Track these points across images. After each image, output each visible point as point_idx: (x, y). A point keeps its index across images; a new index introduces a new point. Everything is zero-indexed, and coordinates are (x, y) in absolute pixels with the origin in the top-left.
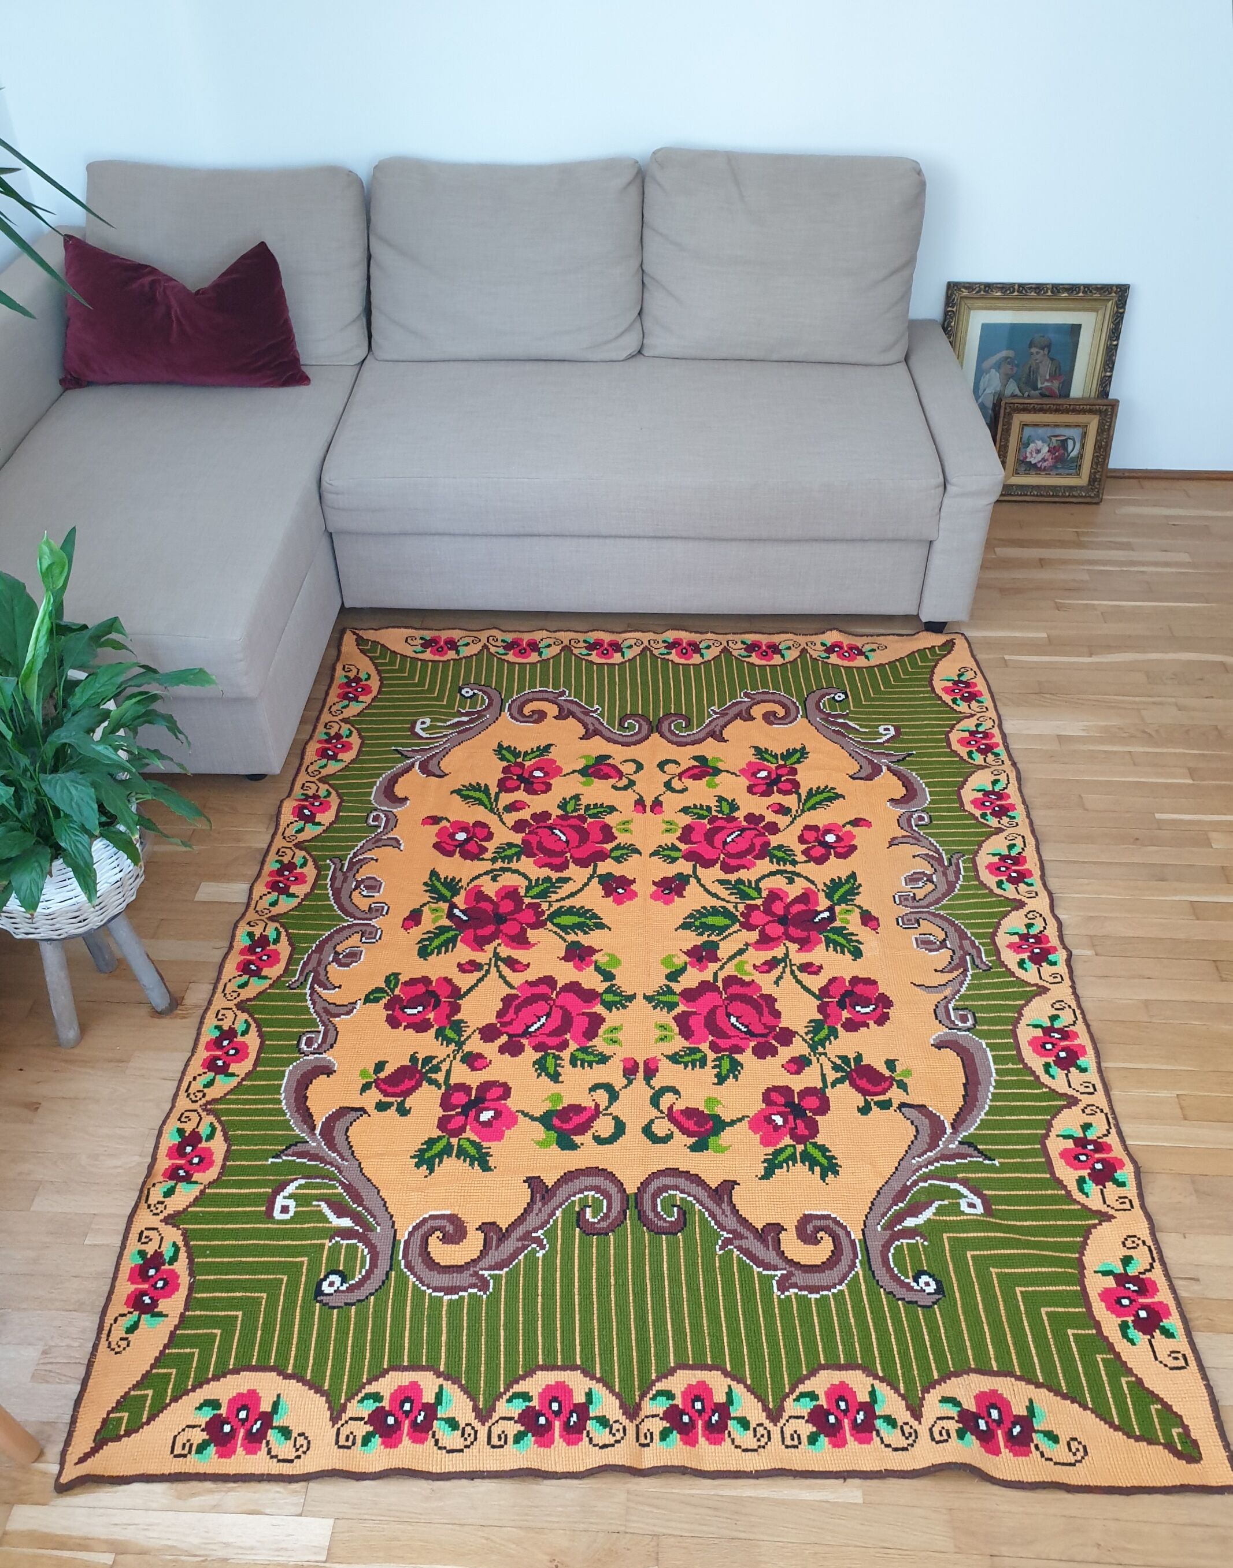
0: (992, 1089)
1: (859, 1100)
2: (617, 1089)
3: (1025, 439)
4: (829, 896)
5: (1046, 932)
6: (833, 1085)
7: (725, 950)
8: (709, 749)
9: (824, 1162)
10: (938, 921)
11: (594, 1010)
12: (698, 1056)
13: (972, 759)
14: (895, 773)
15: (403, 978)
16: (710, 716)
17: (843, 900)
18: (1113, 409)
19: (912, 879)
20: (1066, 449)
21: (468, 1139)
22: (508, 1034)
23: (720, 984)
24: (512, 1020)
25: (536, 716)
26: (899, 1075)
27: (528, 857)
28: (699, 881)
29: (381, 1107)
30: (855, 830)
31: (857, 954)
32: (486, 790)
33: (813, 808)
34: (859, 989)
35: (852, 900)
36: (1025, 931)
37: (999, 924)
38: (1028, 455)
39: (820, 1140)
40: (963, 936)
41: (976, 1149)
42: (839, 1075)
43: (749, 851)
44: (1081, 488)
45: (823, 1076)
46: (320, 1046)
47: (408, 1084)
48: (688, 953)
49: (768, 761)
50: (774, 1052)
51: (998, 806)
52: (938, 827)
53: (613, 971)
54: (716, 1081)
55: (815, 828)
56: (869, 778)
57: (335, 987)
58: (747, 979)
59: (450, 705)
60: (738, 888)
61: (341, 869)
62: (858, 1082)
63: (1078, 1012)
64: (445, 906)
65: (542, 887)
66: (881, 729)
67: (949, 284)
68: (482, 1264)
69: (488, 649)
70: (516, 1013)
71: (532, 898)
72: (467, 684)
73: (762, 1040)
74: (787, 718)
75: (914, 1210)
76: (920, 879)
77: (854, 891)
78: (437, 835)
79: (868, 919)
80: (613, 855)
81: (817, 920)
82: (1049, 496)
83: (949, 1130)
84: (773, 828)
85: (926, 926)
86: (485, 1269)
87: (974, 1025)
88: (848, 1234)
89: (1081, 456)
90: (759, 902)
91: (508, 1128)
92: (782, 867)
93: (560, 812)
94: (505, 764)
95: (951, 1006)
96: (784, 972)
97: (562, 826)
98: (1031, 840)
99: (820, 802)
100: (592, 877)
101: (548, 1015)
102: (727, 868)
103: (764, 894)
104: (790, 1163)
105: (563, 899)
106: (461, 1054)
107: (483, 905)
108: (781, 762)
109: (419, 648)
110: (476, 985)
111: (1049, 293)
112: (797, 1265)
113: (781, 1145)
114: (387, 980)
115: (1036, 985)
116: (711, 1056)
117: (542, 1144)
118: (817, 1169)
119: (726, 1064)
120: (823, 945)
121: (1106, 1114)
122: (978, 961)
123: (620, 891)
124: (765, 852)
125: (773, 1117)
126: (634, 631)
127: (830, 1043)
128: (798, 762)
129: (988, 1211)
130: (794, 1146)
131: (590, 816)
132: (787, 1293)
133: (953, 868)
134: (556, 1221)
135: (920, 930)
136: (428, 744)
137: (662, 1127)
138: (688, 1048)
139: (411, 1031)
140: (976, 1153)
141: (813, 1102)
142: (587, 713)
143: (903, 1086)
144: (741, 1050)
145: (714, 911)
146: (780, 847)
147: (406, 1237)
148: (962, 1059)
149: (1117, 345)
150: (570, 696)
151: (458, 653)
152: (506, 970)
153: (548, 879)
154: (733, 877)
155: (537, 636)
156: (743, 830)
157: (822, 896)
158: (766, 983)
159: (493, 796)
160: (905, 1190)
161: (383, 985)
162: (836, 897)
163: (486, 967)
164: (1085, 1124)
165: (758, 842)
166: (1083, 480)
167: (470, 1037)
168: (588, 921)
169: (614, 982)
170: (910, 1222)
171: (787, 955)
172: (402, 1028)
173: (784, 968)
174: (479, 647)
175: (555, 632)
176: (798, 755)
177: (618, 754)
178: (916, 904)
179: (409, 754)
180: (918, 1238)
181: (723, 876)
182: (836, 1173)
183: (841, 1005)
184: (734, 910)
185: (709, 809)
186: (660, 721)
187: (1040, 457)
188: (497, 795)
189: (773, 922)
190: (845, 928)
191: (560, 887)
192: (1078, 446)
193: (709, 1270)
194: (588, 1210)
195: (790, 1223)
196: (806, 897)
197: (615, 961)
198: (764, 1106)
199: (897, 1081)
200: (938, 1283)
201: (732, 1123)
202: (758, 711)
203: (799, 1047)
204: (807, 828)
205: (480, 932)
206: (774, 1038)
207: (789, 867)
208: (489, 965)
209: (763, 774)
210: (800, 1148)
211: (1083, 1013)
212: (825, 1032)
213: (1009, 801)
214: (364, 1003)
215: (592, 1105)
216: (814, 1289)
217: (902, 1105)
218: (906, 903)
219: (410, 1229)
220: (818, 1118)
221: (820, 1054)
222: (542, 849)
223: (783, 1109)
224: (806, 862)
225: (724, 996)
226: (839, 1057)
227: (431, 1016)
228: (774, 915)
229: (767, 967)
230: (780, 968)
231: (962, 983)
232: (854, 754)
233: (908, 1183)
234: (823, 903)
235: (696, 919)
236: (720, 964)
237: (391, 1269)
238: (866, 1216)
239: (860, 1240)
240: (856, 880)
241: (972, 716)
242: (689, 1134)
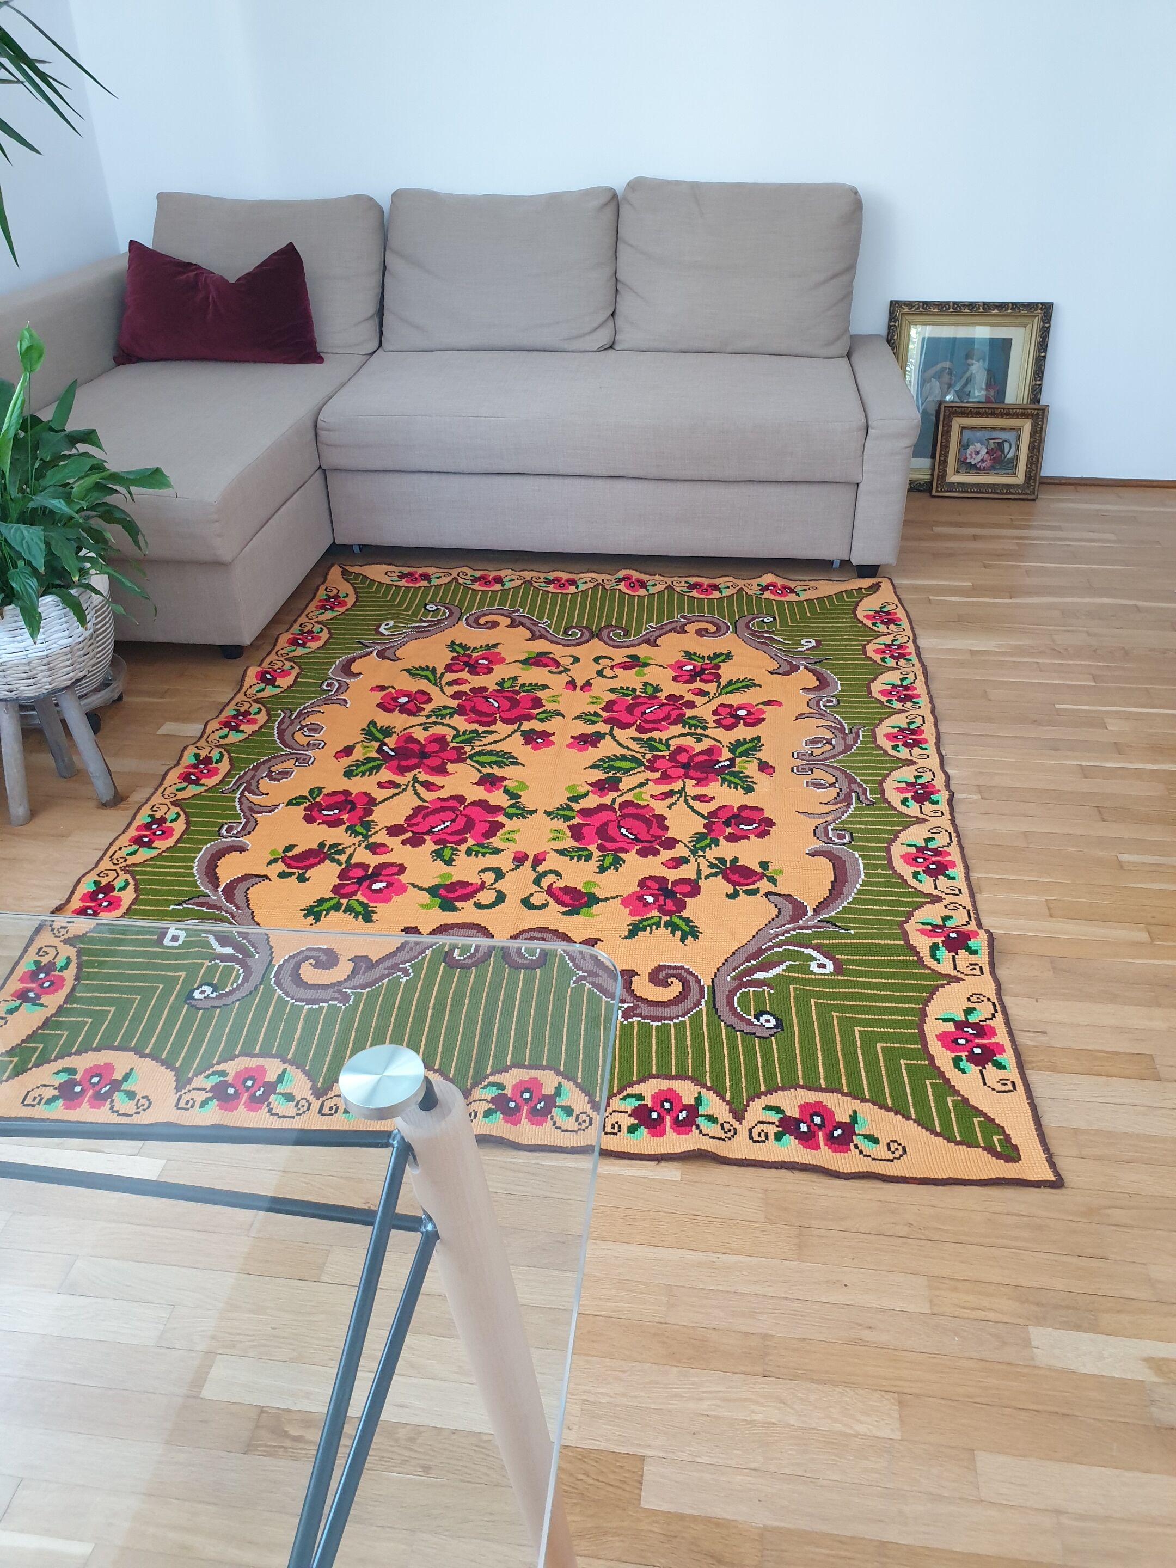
0: (858, 886)
1: (730, 889)
2: (504, 871)
3: (965, 441)
4: (731, 751)
5: (933, 782)
6: (707, 877)
7: (627, 782)
8: (643, 651)
9: (687, 929)
10: (831, 770)
11: (496, 819)
12: (585, 853)
13: (885, 662)
14: (811, 671)
15: (325, 791)
16: (647, 629)
17: (745, 754)
18: (1043, 413)
19: (813, 742)
20: (1003, 451)
21: (357, 900)
22: (412, 832)
23: (617, 806)
24: (419, 822)
25: (489, 625)
26: (771, 873)
27: (459, 715)
28: (614, 737)
29: (282, 875)
30: (766, 708)
31: (749, 790)
32: (434, 670)
33: (731, 692)
34: (746, 813)
35: (753, 755)
36: (913, 781)
37: (889, 774)
38: (968, 456)
39: (685, 914)
40: (852, 780)
41: (833, 925)
42: (714, 871)
43: (664, 719)
44: (1018, 486)
45: (699, 872)
46: (238, 832)
47: (312, 861)
48: (592, 785)
49: (695, 660)
50: (656, 853)
51: (904, 695)
52: (843, 707)
53: (520, 793)
54: (598, 870)
55: (731, 706)
56: (787, 674)
57: (263, 794)
58: (642, 803)
59: (415, 614)
60: (650, 745)
61: (289, 717)
62: (730, 876)
63: (954, 835)
64: (376, 745)
65: (467, 736)
66: (803, 642)
67: (891, 302)
68: (346, 984)
69: (457, 580)
70: (424, 819)
71: (457, 743)
72: (431, 602)
73: (647, 845)
74: (719, 632)
75: (764, 967)
76: (820, 742)
77: (756, 748)
78: (382, 698)
79: (765, 767)
80: (538, 717)
81: (717, 766)
82: (988, 493)
83: (810, 913)
84: (691, 705)
85: (818, 773)
86: (349, 988)
87: (850, 842)
88: (698, 981)
89: (1017, 456)
90: (666, 753)
91: (397, 894)
92: (693, 731)
93: (497, 687)
94: (455, 654)
95: (830, 828)
96: (678, 799)
97: (497, 697)
98: (930, 719)
99: (738, 689)
100: (516, 731)
101: (453, 821)
102: (640, 730)
103: (672, 748)
104: (654, 927)
105: (485, 745)
106: (366, 843)
107: (411, 745)
108: (706, 661)
109: (397, 579)
110: (391, 797)
111: (981, 310)
112: (645, 1001)
113: (649, 916)
114: (312, 791)
115: (916, 817)
116: (597, 854)
117: (425, 906)
118: (678, 933)
119: (609, 859)
120: (718, 783)
121: (968, 911)
122: (862, 798)
123: (539, 741)
124: (679, 720)
125: (645, 897)
126: (591, 572)
127: (711, 849)
128: (723, 661)
129: (838, 969)
130: (660, 918)
131: (524, 691)
132: (629, 1020)
133: (852, 735)
134: (424, 958)
135: (813, 776)
136: (389, 639)
137: (539, 899)
138: (577, 848)
139: (324, 826)
140: (833, 927)
141: (687, 888)
142: (536, 624)
143: (773, 880)
144: (626, 851)
145: (624, 758)
146: (693, 718)
147: (281, 963)
148: (833, 864)
149: (1044, 357)
150: (523, 612)
151: (430, 582)
152: (420, 789)
153: (476, 731)
154: (645, 736)
155: (502, 573)
156: (662, 705)
157: (725, 750)
158: (660, 808)
159: (438, 675)
160: (760, 952)
161: (307, 794)
162: (738, 751)
163: (403, 786)
164: (946, 916)
165: (674, 714)
166: (1019, 479)
167: (377, 832)
168: (505, 760)
169: (519, 800)
170: (759, 975)
171: (683, 789)
172: (316, 824)
174: (450, 578)
175: (519, 571)
176: (724, 657)
177: (558, 651)
178: (812, 758)
179: (369, 645)
180: (765, 988)
181: (637, 735)
182: (696, 937)
183: (727, 823)
184: (641, 758)
185: (634, 690)
186: (601, 630)
187: (979, 458)
188: (442, 674)
189: (677, 767)
190: (742, 772)
191: (485, 737)
192: (1014, 448)
193: (560, 999)
194: (457, 951)
195: (644, 970)
196: (709, 751)
197: (524, 786)
198: (638, 889)
199: (767, 877)
200: (777, 1019)
202: (692, 628)
203: (680, 851)
204: (722, 705)
205: (403, 763)
206: (658, 844)
207: (699, 731)
208: (407, 786)
209: (689, 667)
210: (666, 918)
211: (958, 836)
212: (708, 841)
213: (915, 692)
214: (286, 806)
215: (479, 882)
216: (654, 1019)
217: (769, 893)
218: (803, 757)
219: (286, 958)
220: (686, 899)
221: (699, 856)
222: (474, 710)
223: (656, 892)
224: (715, 728)
225: (618, 814)
226: (716, 859)
227: (345, 817)
228: (678, 762)
229: (663, 797)
230: (675, 798)
231: (844, 812)
232: (774, 657)
233: (763, 947)
234: (726, 754)
235: (605, 762)
236: (619, 793)
237: (261, 984)
238: (718, 970)
239: (708, 986)
240: (759, 741)
241: (889, 634)
242: (563, 904)
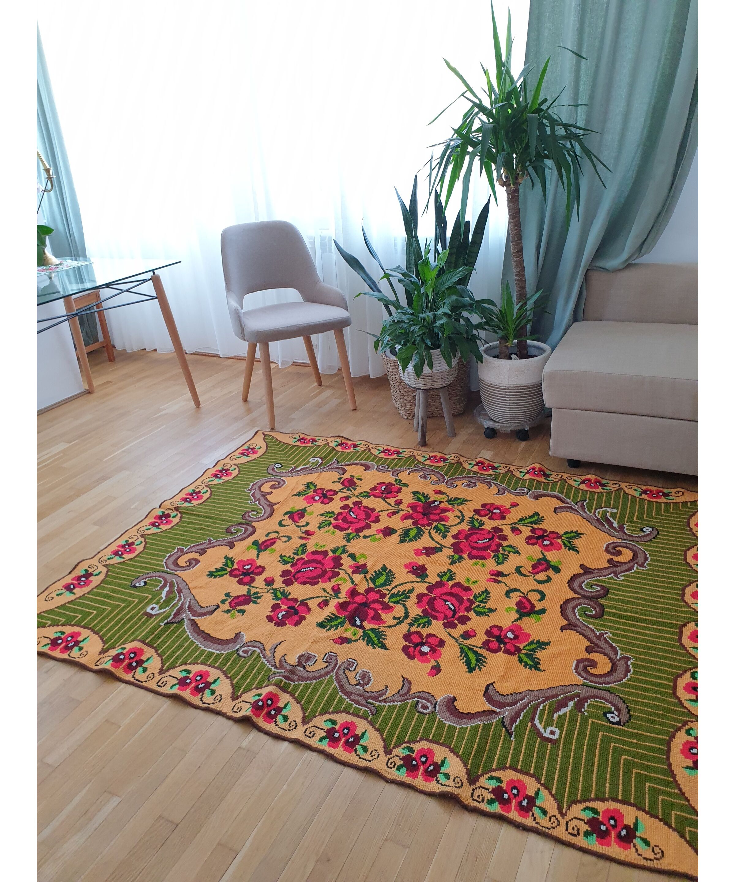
0: (197, 643)
1: (234, 594)
4: (372, 630)
5: (274, 724)
7: (360, 578)
9: (215, 574)
10: (322, 672)
12: (300, 553)
13: (490, 778)
14: (487, 714)
17: (365, 635)
19: (366, 677)
21: (310, 493)
23: (336, 570)
26: (234, 611)
30: (429, 666)
31: (321, 625)
34: (296, 618)
35: (363, 640)
36: (283, 713)
37: (299, 702)
39: (227, 576)
40: (302, 678)
41: (176, 623)
42: (252, 593)
43: (433, 608)
45: (256, 587)
48: (365, 565)
54: (282, 555)
56: (487, 696)
57: (409, 473)
62: (243, 597)
73: (292, 575)
74: (584, 672)
75: (170, 592)
76: (363, 679)
77: (370, 642)
79: (344, 640)
81: (356, 618)
83: (192, 618)
85: (321, 664)
87: (239, 654)
88: (181, 571)
90: (386, 600)
95: (257, 650)
96: (328, 593)
99: (468, 658)
103: (392, 605)
104: (225, 564)
107: (438, 511)
108: (524, 651)
112: (184, 555)
113: (235, 564)
114: (404, 484)
115: (240, 696)
116: (297, 557)
118: (215, 570)
119: (287, 559)
120: (336, 614)
121: (142, 682)
125: (250, 566)
129: (146, 614)
130: (231, 567)
133: (363, 702)
134: (258, 506)
135: (320, 661)
137: (272, 536)
138: (306, 551)
140: (173, 621)
141: (246, 580)
143: (228, 611)
146: (430, 623)
148: (224, 640)
154: (413, 596)
156: (456, 612)
157: (376, 627)
158: (325, 585)
160: (180, 592)
162: (370, 632)
163: (397, 506)
164: (146, 670)
165: (440, 615)
169: (362, 538)
171: (339, 598)
173: (331, 595)
178: (343, 667)
180: (159, 589)
182: (208, 575)
183: (291, 607)
189: (367, 600)
190: (343, 628)
194: (255, 513)
196: (378, 620)
197: (375, 541)
198: (258, 565)
199: (232, 610)
201: (258, 555)
203: (279, 585)
206: (290, 578)
210: (229, 569)
217: (218, 607)
220: (238, 578)
221: (269, 590)
223: (251, 570)
224: (409, 631)
225: (328, 569)
226: (262, 596)
227: (377, 491)
228: (373, 603)
229: (336, 588)
231: (269, 662)
234: (368, 625)
236: (350, 574)
238: (182, 578)
239: (175, 572)
240: (379, 647)
242: (263, 542)
